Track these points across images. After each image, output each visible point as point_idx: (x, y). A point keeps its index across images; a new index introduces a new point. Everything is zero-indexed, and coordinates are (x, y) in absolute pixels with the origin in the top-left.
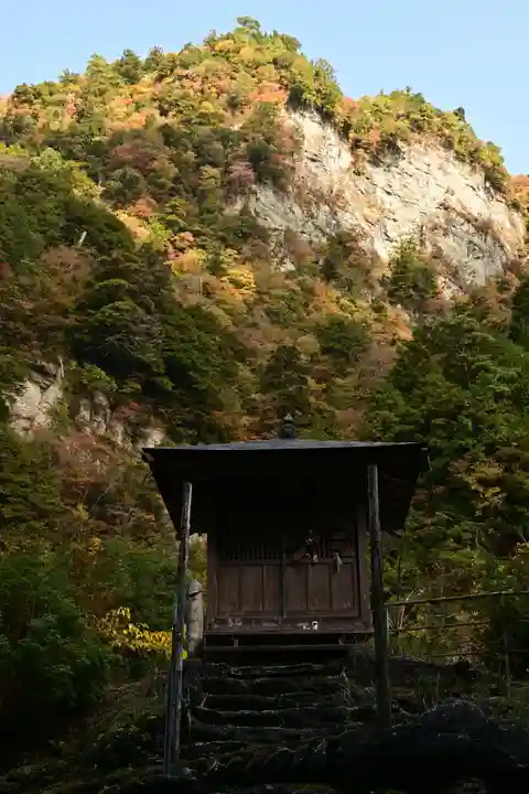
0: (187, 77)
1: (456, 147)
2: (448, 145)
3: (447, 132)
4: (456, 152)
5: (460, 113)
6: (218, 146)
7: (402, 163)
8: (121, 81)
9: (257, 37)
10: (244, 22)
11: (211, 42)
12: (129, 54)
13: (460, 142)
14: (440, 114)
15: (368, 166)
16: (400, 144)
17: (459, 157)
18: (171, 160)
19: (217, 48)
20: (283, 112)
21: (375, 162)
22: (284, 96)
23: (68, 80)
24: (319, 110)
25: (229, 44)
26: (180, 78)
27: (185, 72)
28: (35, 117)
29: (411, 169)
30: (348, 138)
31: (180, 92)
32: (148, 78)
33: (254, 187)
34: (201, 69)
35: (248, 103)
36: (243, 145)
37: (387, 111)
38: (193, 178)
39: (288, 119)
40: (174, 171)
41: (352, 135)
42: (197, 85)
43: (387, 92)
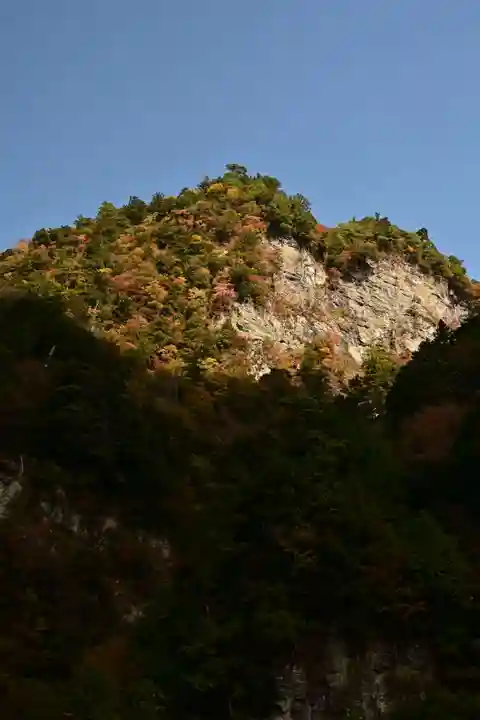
0: (182, 215)
1: (421, 262)
2: (412, 260)
3: (411, 249)
4: (420, 266)
5: (423, 233)
6: (206, 271)
7: (372, 278)
8: (127, 222)
9: (245, 180)
10: (233, 168)
11: (204, 185)
12: (134, 200)
13: (424, 257)
14: (404, 235)
15: (341, 282)
16: (369, 262)
17: (424, 270)
18: (162, 285)
19: (209, 190)
20: (264, 241)
21: (347, 278)
22: (265, 226)
23: (83, 223)
24: (296, 237)
25: (218, 186)
26: (177, 216)
27: (180, 212)
28: (51, 255)
29: (380, 282)
30: (323, 260)
31: (176, 228)
32: (150, 218)
33: (236, 305)
34: (194, 208)
35: (234, 233)
36: (227, 269)
37: (357, 234)
38: (182, 299)
39: (268, 246)
40: (164, 293)
41: (326, 256)
42: (190, 222)
43: (359, 219)
